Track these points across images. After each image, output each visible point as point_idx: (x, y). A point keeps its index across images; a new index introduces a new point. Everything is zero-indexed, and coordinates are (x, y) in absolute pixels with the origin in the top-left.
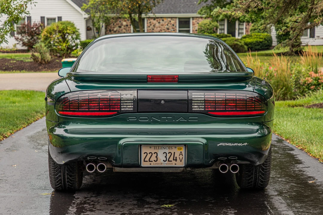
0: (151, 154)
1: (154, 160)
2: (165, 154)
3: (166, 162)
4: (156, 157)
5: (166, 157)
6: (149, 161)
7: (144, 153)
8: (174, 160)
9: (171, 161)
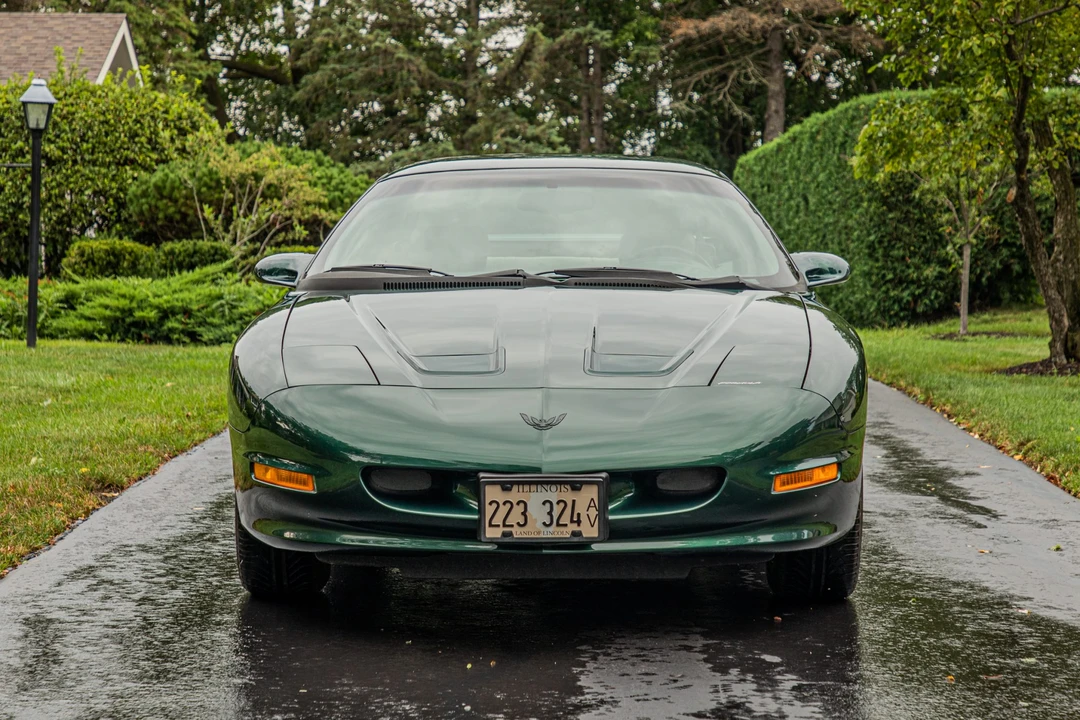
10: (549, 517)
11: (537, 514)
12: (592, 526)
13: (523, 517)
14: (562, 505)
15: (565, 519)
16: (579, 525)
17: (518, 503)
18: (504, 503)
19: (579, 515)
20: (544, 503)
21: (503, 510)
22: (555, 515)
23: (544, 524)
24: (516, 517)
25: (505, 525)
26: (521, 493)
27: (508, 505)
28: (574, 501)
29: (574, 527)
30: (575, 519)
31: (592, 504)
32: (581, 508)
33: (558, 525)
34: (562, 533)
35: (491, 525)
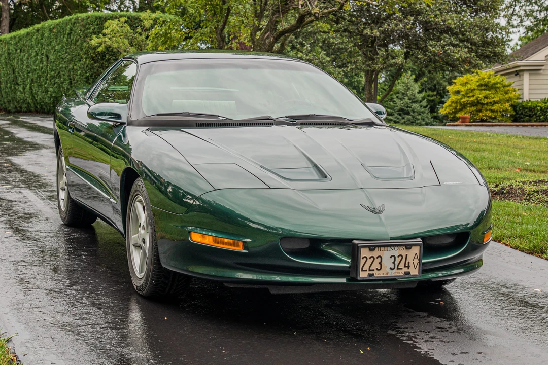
10: (393, 264)
11: (388, 263)
12: (415, 269)
13: (380, 265)
14: (400, 257)
15: (402, 265)
16: (408, 268)
17: (377, 258)
18: (370, 258)
19: (409, 262)
20: (391, 257)
21: (369, 261)
22: (397, 263)
23: (391, 268)
24: (376, 265)
25: (370, 270)
26: (379, 252)
27: (372, 259)
28: (407, 255)
29: (406, 270)
30: (407, 265)
31: (416, 257)
32: (410, 259)
33: (398, 269)
34: (400, 273)
35: (362, 270)
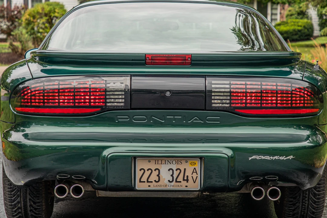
0: (150, 171)
1: (155, 181)
2: (171, 171)
3: (173, 184)
4: (158, 175)
5: (172, 175)
6: (148, 182)
7: (140, 170)
8: (184, 180)
9: (180, 182)
